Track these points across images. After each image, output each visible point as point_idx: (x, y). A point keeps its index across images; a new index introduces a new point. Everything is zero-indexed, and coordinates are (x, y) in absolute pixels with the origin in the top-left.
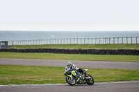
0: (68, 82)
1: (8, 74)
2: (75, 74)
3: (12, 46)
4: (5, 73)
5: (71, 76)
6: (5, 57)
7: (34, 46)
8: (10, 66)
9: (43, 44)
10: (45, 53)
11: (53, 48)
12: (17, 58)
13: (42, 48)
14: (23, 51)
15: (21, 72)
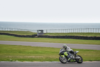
0: (60, 61)
1: (44, 53)
2: (67, 55)
3: (47, 33)
4: (41, 53)
5: (63, 56)
6: (41, 41)
7: (62, 33)
8: (45, 48)
9: (68, 32)
10: (70, 39)
11: (75, 35)
12: (50, 42)
13: (68, 35)
14: (54, 37)
15: (53, 52)
